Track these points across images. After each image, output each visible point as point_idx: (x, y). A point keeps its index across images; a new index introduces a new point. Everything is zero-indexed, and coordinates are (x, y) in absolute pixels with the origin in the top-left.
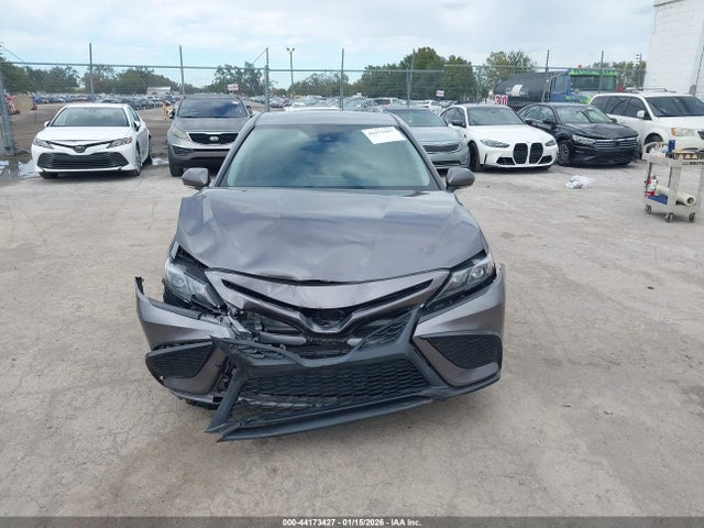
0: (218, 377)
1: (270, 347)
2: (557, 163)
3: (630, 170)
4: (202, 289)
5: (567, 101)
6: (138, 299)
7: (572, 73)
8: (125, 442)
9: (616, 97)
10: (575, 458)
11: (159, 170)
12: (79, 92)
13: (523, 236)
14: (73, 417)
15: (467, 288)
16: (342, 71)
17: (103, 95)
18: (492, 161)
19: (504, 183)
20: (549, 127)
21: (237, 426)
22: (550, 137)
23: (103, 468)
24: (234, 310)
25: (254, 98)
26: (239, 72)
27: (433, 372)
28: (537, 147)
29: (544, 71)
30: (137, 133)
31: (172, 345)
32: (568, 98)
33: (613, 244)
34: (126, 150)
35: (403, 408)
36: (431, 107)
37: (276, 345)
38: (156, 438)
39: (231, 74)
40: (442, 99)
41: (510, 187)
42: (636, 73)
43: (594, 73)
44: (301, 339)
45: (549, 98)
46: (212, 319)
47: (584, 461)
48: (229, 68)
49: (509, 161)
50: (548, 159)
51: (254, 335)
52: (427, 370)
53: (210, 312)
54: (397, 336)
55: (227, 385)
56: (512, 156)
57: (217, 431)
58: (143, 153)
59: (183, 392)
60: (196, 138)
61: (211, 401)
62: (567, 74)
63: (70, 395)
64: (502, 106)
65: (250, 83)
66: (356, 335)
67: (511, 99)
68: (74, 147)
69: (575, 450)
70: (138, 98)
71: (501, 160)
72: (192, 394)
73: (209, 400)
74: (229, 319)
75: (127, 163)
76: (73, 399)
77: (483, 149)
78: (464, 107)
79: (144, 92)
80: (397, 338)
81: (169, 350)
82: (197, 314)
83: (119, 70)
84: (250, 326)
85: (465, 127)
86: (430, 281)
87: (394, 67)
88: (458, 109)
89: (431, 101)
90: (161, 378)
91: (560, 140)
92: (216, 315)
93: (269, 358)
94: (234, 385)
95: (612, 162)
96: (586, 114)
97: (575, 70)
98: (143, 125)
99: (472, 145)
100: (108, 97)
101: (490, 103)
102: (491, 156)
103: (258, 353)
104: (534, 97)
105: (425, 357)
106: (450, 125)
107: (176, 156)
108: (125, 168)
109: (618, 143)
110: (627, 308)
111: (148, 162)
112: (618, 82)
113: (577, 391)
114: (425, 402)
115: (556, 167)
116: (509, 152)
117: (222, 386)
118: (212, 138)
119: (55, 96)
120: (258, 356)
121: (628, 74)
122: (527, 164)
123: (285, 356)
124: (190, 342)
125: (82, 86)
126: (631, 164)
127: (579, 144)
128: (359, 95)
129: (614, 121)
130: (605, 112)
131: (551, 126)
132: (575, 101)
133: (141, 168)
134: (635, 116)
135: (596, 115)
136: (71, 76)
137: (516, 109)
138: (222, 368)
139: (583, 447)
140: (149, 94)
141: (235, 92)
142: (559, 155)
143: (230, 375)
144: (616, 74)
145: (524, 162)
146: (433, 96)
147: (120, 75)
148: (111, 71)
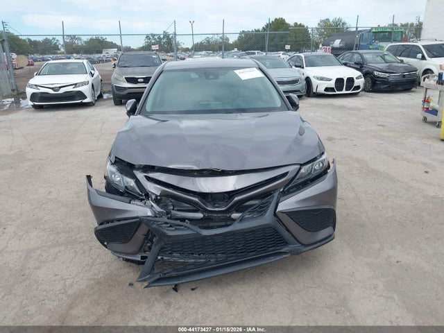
0: (144, 242)
1: (178, 222)
2: (363, 90)
3: (413, 94)
4: (132, 183)
5: (370, 49)
6: (89, 190)
7: (374, 30)
8: (71, 285)
9: (403, 45)
10: (375, 294)
11: (107, 102)
12: (60, 53)
13: (341, 139)
14: (39, 268)
15: (311, 177)
16: (223, 34)
17: (75, 55)
18: (321, 90)
19: (329, 104)
20: (358, 67)
21: (158, 277)
22: (359, 73)
23: (55, 303)
24: (154, 197)
25: (169, 54)
26: (159, 38)
27: (290, 235)
28: (351, 80)
29: (355, 29)
30: (93, 78)
31: (112, 221)
32: (371, 47)
33: (401, 143)
34: (85, 89)
35: (270, 261)
36: (282, 56)
37: (183, 220)
38: (92, 282)
39: (155, 39)
40: (289, 51)
41: (333, 106)
42: (416, 30)
43: (388, 30)
44: (200, 215)
45: (358, 47)
46: (139, 203)
47: (381, 296)
48: (153, 35)
49: (332, 89)
50: (358, 87)
51: (168, 213)
52: (286, 234)
53: (137, 198)
54: (265, 211)
55: (150, 248)
56: (334, 86)
57: (145, 280)
58: (97, 91)
59: (121, 253)
60: (129, 80)
61: (139, 259)
62: (370, 31)
63: (39, 252)
64: (327, 54)
65: (167, 44)
66: (237, 211)
67: (333, 49)
68: (52, 88)
69: (375, 288)
70: (97, 56)
71: (327, 89)
72: (126, 254)
73: (138, 258)
74: (150, 202)
75: (86, 98)
76: (40, 255)
77: (315, 82)
78: (302, 55)
79: (101, 52)
80: (266, 212)
81: (110, 225)
82: (128, 200)
83: (85, 39)
84: (165, 207)
85: (303, 68)
86: (287, 173)
87: (258, 31)
88: (298, 56)
89: (282, 52)
90: (106, 243)
91: (366, 75)
92: (142, 200)
93: (178, 229)
94: (155, 249)
95: (400, 88)
96: (383, 57)
97: (375, 28)
98: (96, 73)
99: (308, 80)
100: (78, 56)
101: (320, 52)
102: (320, 87)
103: (171, 226)
104: (348, 48)
105: (284, 225)
106: (293, 67)
107: (117, 92)
108: (85, 101)
109: (404, 76)
110: (411, 187)
111: (100, 97)
112: (404, 36)
113: (377, 246)
114: (285, 256)
115: (363, 93)
116: (332, 84)
117: (147, 248)
118: (139, 80)
119: (45, 56)
120: (170, 228)
121: (410, 30)
122: (344, 92)
123: (189, 228)
124: (125, 219)
125: (62, 50)
126: (413, 89)
127: (378, 77)
128: (236, 50)
129: (402, 61)
130: (395, 55)
131: (359, 66)
132: (376, 49)
133: (96, 101)
134: (415, 57)
135: (390, 58)
136: (55, 44)
137: (337, 55)
138: (146, 236)
139: (381, 286)
140: (104, 53)
141: (157, 50)
142: (365, 84)
143: (152, 242)
144: (403, 30)
145: (342, 90)
146: (283, 49)
147: (85, 42)
148: (80, 39)
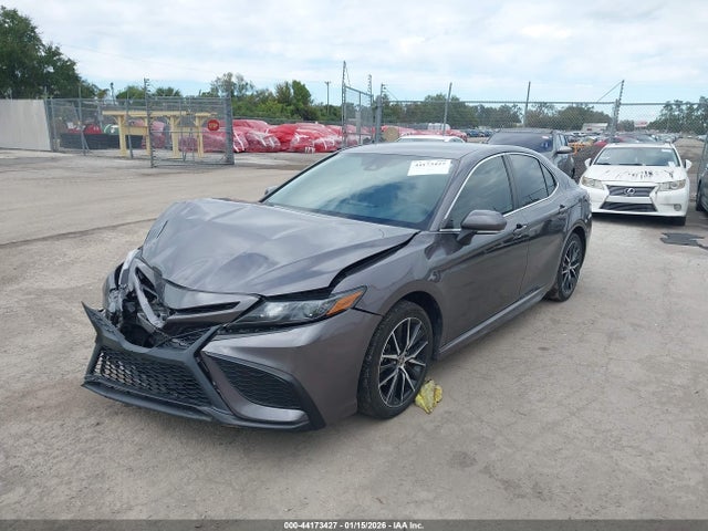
26: (690, 108)
39: (681, 110)
48: (679, 104)
70: (573, 133)
79: (579, 128)
83: (559, 107)
86: (238, 303)
114: (204, 418)
136: (515, 113)
140: (584, 129)
147: (559, 111)
148: (552, 108)
